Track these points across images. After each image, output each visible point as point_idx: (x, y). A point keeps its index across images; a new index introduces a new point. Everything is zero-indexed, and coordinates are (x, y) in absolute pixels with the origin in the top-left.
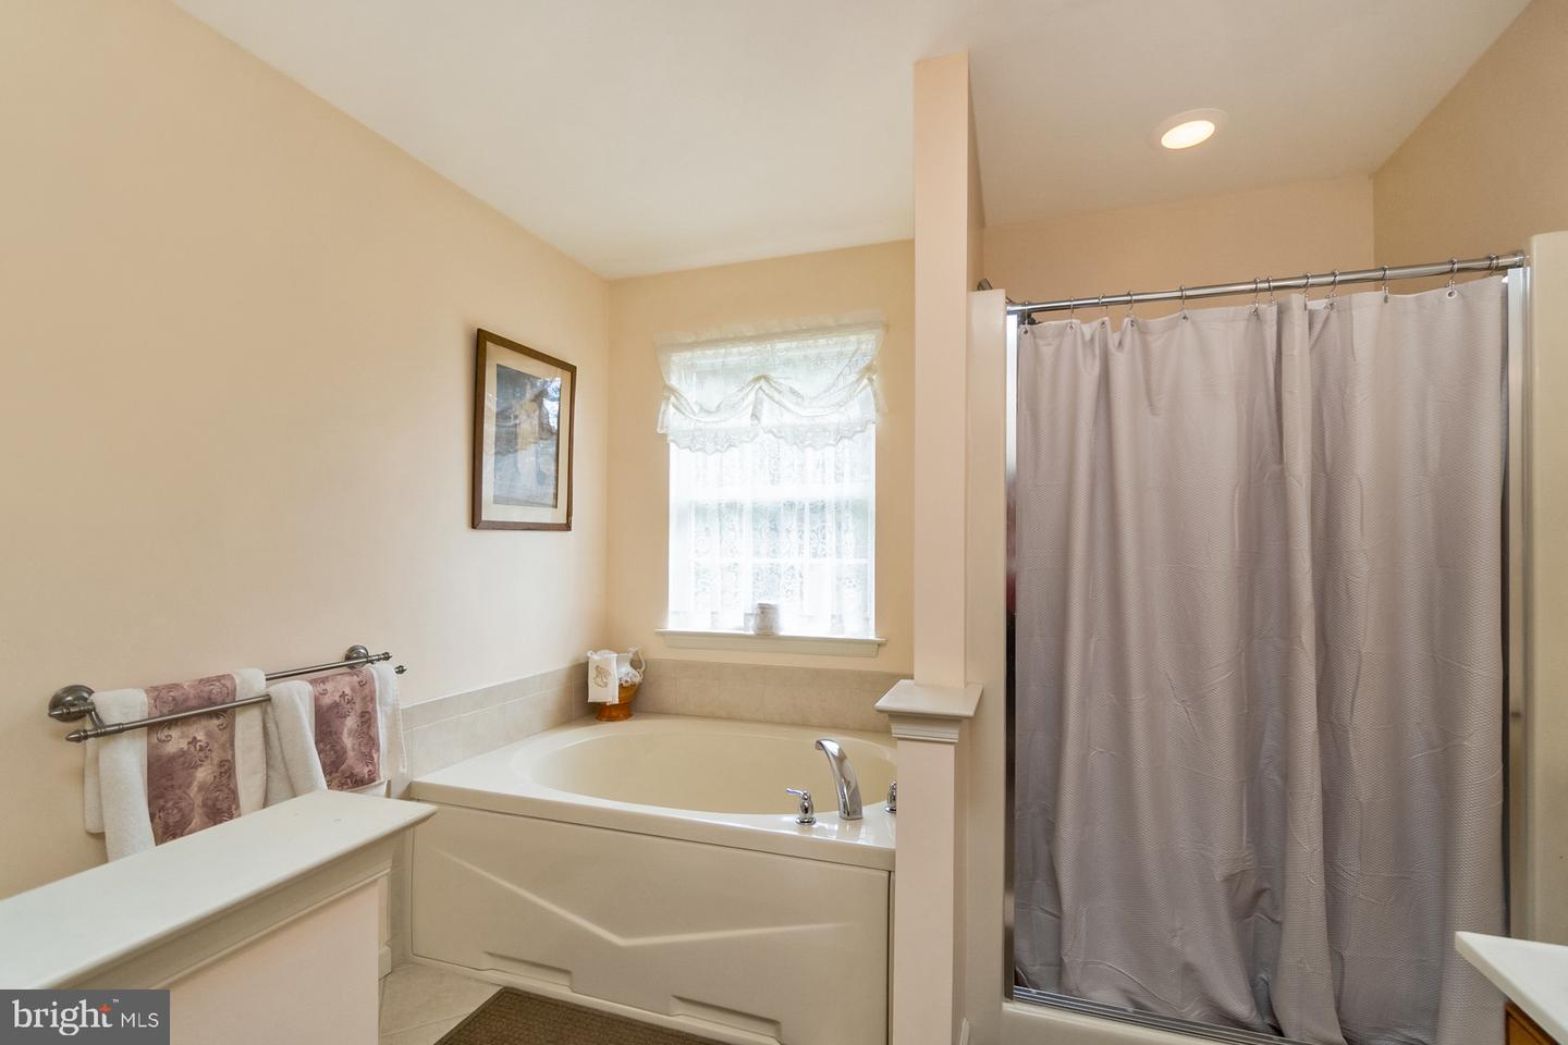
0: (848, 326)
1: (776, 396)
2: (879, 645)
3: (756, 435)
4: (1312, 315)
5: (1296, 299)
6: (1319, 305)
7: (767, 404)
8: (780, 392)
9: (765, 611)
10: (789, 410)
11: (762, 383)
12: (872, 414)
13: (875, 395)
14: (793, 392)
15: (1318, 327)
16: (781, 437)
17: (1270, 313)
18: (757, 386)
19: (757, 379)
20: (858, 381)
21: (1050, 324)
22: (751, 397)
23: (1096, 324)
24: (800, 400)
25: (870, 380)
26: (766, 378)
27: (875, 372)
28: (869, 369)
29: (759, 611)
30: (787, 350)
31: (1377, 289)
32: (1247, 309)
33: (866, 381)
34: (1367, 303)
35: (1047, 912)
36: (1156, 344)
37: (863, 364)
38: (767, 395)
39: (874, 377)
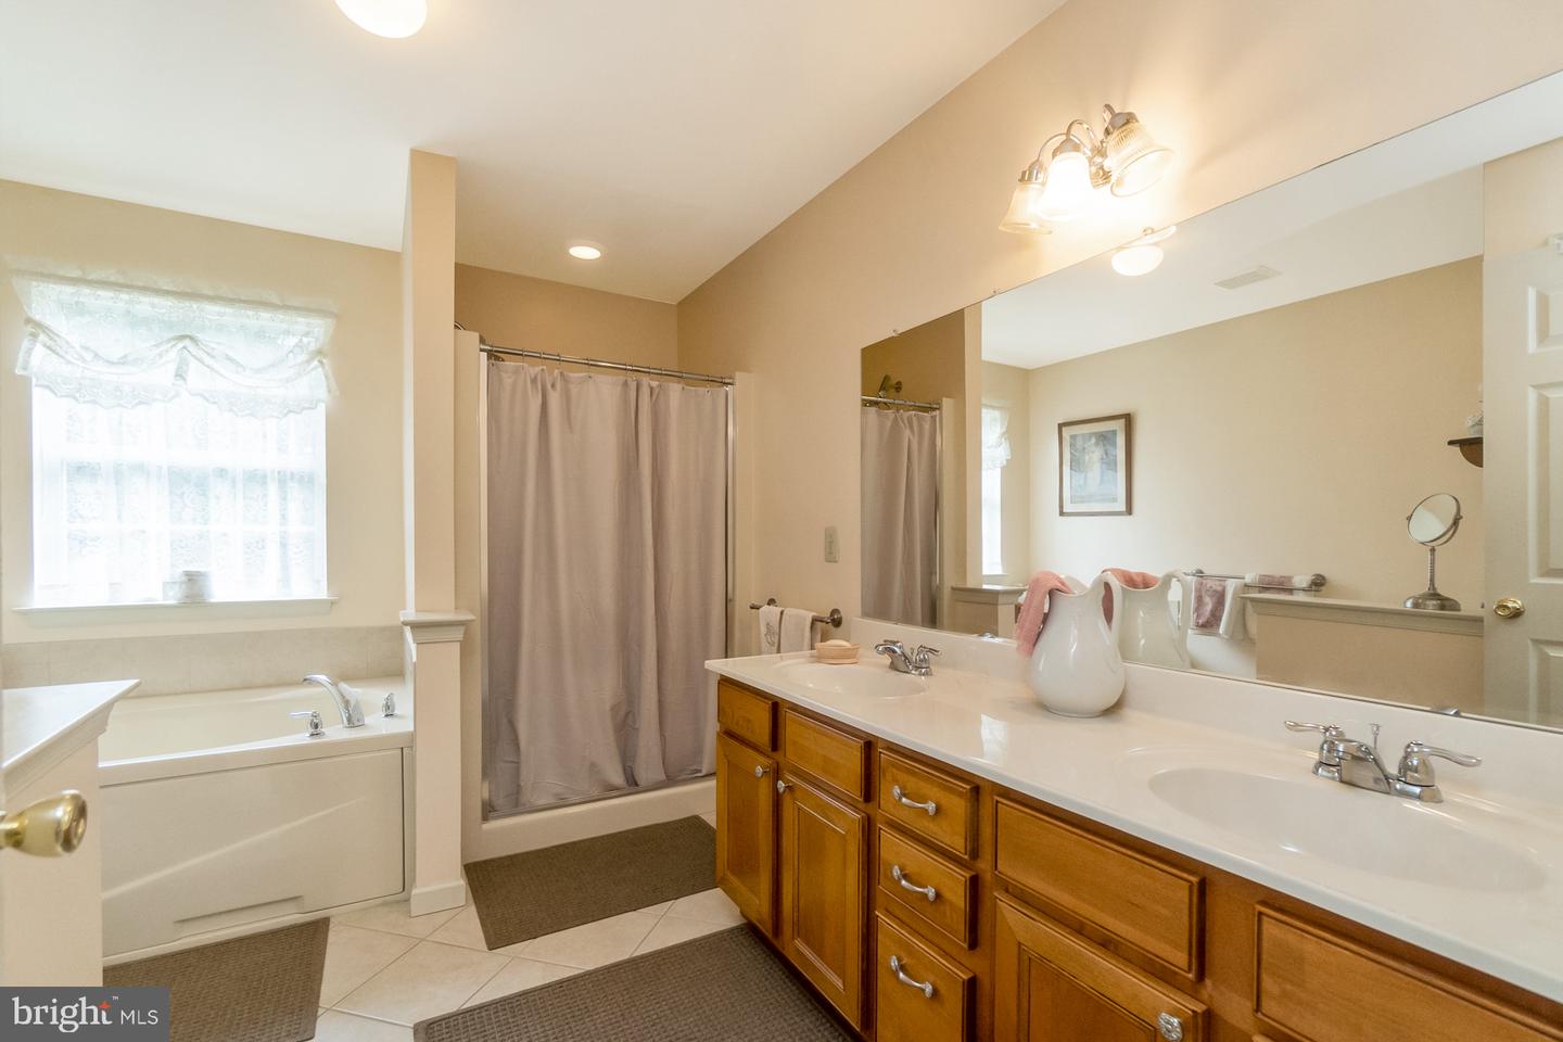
0: (296, 309)
1: (207, 360)
2: (333, 603)
3: (177, 395)
4: (652, 389)
5: (646, 381)
6: (655, 384)
7: (193, 363)
8: (213, 357)
9: (192, 579)
10: (222, 375)
11: (187, 342)
12: (322, 392)
13: (326, 377)
14: (228, 358)
15: (654, 398)
16: (215, 403)
17: (633, 385)
18: (180, 345)
19: (183, 337)
20: (308, 362)
21: (510, 364)
22: (173, 354)
23: (538, 369)
24: (240, 369)
25: (320, 362)
26: (191, 338)
27: (325, 356)
28: (319, 352)
29: (184, 579)
30: (220, 314)
31: (679, 383)
32: (622, 378)
33: (316, 363)
34: (675, 390)
35: (507, 762)
36: (574, 390)
37: (313, 347)
38: (193, 356)
39: (324, 361)
